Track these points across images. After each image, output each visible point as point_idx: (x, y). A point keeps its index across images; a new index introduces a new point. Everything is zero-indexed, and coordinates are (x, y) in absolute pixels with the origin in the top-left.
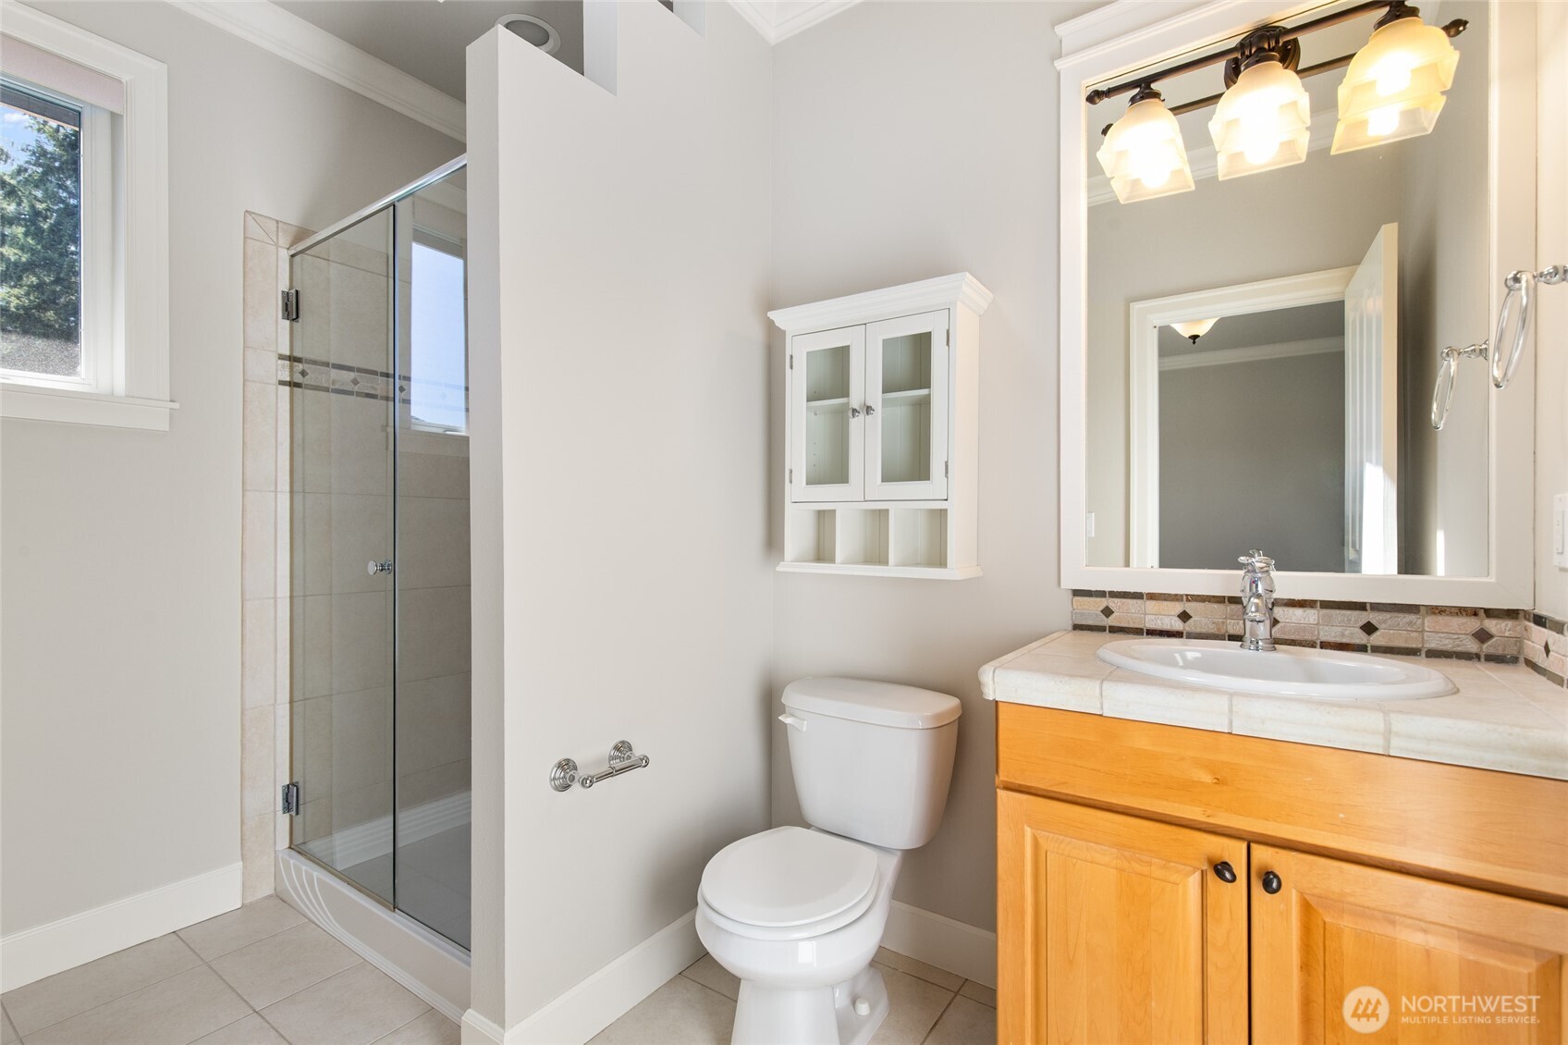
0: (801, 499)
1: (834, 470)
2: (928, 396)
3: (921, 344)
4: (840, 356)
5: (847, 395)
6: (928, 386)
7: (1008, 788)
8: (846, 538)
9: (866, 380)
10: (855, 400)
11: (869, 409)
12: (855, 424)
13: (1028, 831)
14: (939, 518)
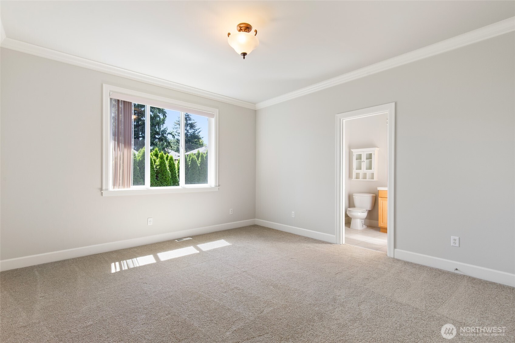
0: (355, 171)
1: (359, 168)
2: (372, 160)
3: (371, 155)
4: (360, 155)
5: (361, 159)
6: (372, 159)
7: (380, 197)
8: (361, 176)
9: (364, 158)
10: (362, 160)
11: (364, 162)
12: (362, 163)
13: (381, 201)
14: (373, 174)
